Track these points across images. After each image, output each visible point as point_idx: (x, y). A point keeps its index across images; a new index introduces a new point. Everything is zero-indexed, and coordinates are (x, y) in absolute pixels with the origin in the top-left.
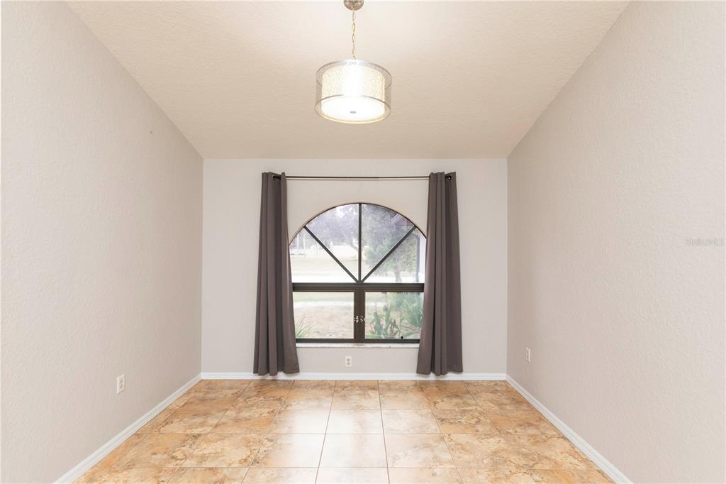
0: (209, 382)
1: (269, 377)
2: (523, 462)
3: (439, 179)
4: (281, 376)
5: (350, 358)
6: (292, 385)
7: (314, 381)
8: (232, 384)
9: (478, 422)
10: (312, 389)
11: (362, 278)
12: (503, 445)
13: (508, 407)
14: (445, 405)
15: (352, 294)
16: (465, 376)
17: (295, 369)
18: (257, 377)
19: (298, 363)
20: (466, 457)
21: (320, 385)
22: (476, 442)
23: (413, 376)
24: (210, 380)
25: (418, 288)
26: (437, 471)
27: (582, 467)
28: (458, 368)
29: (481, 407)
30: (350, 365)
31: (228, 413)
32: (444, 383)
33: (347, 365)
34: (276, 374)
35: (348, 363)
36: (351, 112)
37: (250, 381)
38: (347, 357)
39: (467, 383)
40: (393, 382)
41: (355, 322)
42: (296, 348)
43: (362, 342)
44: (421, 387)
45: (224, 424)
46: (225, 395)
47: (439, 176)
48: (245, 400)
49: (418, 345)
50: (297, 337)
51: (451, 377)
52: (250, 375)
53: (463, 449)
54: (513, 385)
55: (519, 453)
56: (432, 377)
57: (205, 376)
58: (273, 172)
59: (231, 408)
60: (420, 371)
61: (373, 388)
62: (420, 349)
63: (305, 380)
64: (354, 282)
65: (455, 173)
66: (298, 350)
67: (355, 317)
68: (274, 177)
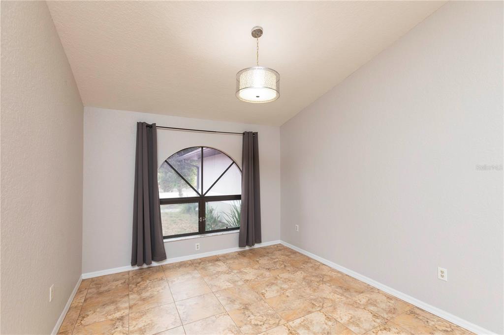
0: (92, 280)
1: (145, 266)
2: (318, 280)
3: (250, 135)
4: (154, 264)
5: (198, 244)
6: (162, 269)
7: (177, 263)
8: (116, 277)
9: (285, 266)
10: (179, 268)
11: (204, 193)
12: (304, 274)
13: (291, 256)
14: (263, 261)
15: (197, 204)
16: (263, 245)
17: (163, 257)
18: (136, 268)
19: (165, 253)
20: (294, 284)
21: (182, 265)
22: (292, 276)
23: (237, 249)
24: (92, 278)
25: (237, 197)
26: (287, 294)
27: (339, 275)
28: (259, 241)
29: (280, 258)
30: (199, 249)
31: (131, 297)
32: (253, 250)
33: (196, 249)
34: (151, 263)
35: (198, 248)
36: (257, 97)
37: (128, 272)
38: (196, 244)
39: (264, 248)
40: (226, 254)
41: (199, 221)
42: (163, 242)
43: (204, 233)
44: (242, 254)
45: (135, 304)
46: (117, 286)
47: (250, 134)
48: (136, 285)
49: (238, 231)
50: (164, 235)
51: (257, 246)
52: (129, 268)
53: (289, 280)
54: (285, 245)
55: (313, 276)
56: (247, 248)
57: (84, 276)
58: (146, 122)
59: (130, 293)
60: (241, 245)
61: (217, 260)
62: (240, 233)
63: (170, 264)
64: (199, 196)
65: (257, 133)
66: (165, 244)
67: (199, 218)
68: (147, 126)
